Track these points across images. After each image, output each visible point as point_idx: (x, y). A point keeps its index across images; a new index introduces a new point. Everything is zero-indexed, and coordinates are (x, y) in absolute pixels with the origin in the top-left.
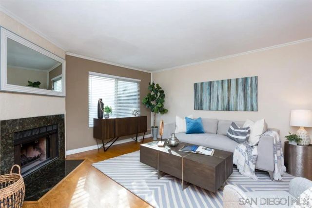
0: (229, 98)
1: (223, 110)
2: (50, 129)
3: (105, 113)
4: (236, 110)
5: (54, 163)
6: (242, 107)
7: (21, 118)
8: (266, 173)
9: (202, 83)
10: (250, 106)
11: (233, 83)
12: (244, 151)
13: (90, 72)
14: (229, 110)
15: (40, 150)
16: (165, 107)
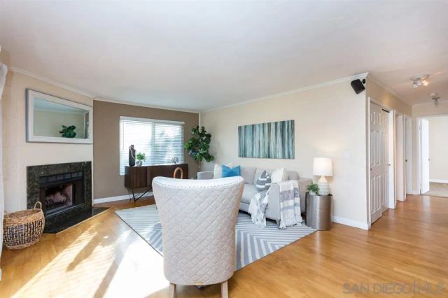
0: (269, 143)
1: (264, 157)
2: (75, 175)
3: (137, 160)
4: (275, 157)
5: (80, 209)
6: (280, 154)
7: (48, 164)
8: (274, 221)
9: (246, 127)
10: (287, 154)
11: (273, 127)
12: (258, 200)
13: (121, 117)
14: (269, 157)
15: (66, 195)
16: (210, 152)
